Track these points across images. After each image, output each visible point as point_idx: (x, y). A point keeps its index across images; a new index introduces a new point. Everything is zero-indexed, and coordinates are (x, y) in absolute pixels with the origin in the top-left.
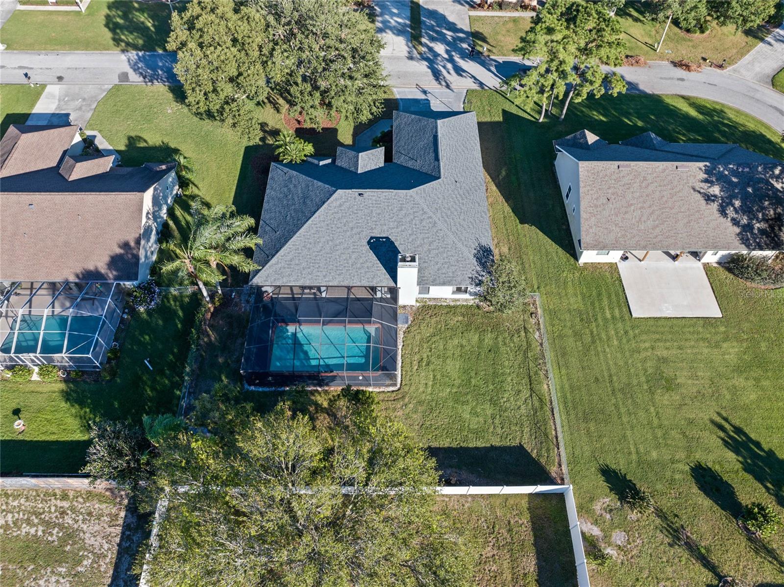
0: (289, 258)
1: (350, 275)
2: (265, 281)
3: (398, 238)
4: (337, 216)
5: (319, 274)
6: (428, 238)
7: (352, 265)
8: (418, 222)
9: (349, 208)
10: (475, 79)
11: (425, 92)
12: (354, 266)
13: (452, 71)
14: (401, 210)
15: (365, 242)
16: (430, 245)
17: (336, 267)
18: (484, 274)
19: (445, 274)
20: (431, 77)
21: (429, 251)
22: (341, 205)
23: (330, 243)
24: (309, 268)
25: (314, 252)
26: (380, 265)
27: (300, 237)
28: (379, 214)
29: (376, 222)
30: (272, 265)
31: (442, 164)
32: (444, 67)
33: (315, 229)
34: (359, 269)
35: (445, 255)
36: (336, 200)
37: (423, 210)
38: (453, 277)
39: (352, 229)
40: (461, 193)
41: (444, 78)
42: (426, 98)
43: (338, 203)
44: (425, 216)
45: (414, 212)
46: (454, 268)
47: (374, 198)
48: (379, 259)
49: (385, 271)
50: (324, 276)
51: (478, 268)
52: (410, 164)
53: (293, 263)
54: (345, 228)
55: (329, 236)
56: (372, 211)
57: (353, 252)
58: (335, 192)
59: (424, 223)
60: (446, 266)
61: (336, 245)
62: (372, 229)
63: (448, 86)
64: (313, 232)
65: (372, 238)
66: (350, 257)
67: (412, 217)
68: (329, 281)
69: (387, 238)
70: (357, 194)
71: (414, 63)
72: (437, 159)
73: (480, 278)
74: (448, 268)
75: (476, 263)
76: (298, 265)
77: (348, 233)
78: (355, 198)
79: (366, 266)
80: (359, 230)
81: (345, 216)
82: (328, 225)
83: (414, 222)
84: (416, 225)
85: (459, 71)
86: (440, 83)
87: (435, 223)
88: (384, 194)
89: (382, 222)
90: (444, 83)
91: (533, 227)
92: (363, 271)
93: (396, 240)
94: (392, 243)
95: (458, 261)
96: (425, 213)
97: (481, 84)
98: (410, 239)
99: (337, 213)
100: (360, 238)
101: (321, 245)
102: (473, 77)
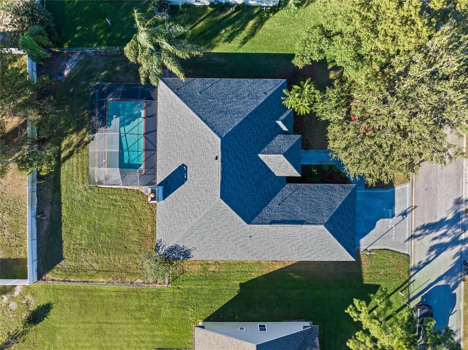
0: (174, 105)
1: (163, 151)
2: (160, 90)
3: (186, 188)
4: (201, 139)
5: (164, 128)
6: (186, 211)
7: (169, 153)
8: (197, 203)
9: (207, 148)
10: (425, 264)
11: (404, 214)
12: (169, 155)
13: (436, 242)
14: (206, 191)
15: (184, 162)
16: (181, 212)
17: (168, 141)
18: (163, 251)
19: (164, 222)
20: (427, 222)
21: (178, 211)
22: (209, 142)
23: (183, 135)
24: (168, 121)
25: (178, 124)
26: (169, 174)
27: (187, 112)
28: (203, 173)
29: (197, 170)
30: (169, 93)
31: (267, 226)
32: (444, 235)
33: (193, 123)
34: (167, 158)
35: (175, 223)
36: (213, 138)
37: (206, 208)
38: (162, 227)
39: (193, 152)
40: (240, 240)
41: (427, 234)
42: (396, 215)
43: (211, 140)
44: (201, 210)
45: (204, 201)
46: (167, 228)
47: (214, 169)
48: (173, 173)
49: (165, 177)
50: (162, 133)
51: (167, 247)
52: (278, 198)
53: (171, 109)
54: (193, 146)
55: (188, 134)
56: (205, 167)
57: (177, 153)
58: (220, 136)
59: (196, 209)
60: (168, 223)
61: (182, 140)
62: (193, 167)
63: (413, 237)
64: (191, 121)
65: (186, 167)
66: (174, 151)
67: (201, 199)
68: (160, 136)
69: (186, 179)
70: (217, 154)
71: (451, 204)
72: (273, 222)
73: (161, 247)
74: (167, 225)
75: (170, 245)
76: (170, 112)
77: (189, 149)
78: (214, 153)
79: (169, 163)
80: (192, 157)
81: (201, 146)
82: (195, 132)
83: (198, 201)
84: (195, 202)
85: (440, 249)
86: (417, 230)
87: (196, 217)
88: (217, 177)
89: (197, 175)
90: (418, 233)
91: (236, 294)
92: (166, 161)
93: (185, 186)
94: (183, 183)
95: (171, 232)
96: (203, 210)
97: (418, 269)
98: (185, 197)
99: (204, 140)
100: (186, 158)
101: (182, 128)
102: (428, 262)
